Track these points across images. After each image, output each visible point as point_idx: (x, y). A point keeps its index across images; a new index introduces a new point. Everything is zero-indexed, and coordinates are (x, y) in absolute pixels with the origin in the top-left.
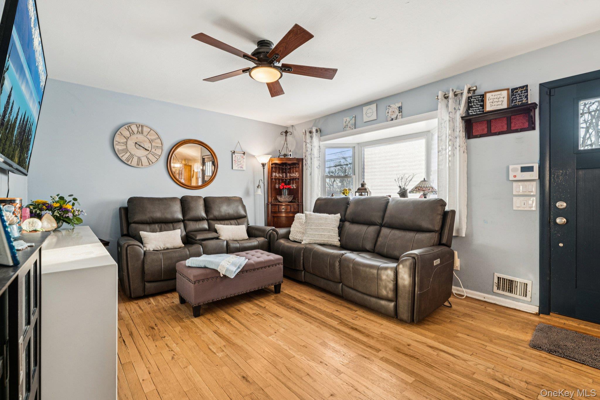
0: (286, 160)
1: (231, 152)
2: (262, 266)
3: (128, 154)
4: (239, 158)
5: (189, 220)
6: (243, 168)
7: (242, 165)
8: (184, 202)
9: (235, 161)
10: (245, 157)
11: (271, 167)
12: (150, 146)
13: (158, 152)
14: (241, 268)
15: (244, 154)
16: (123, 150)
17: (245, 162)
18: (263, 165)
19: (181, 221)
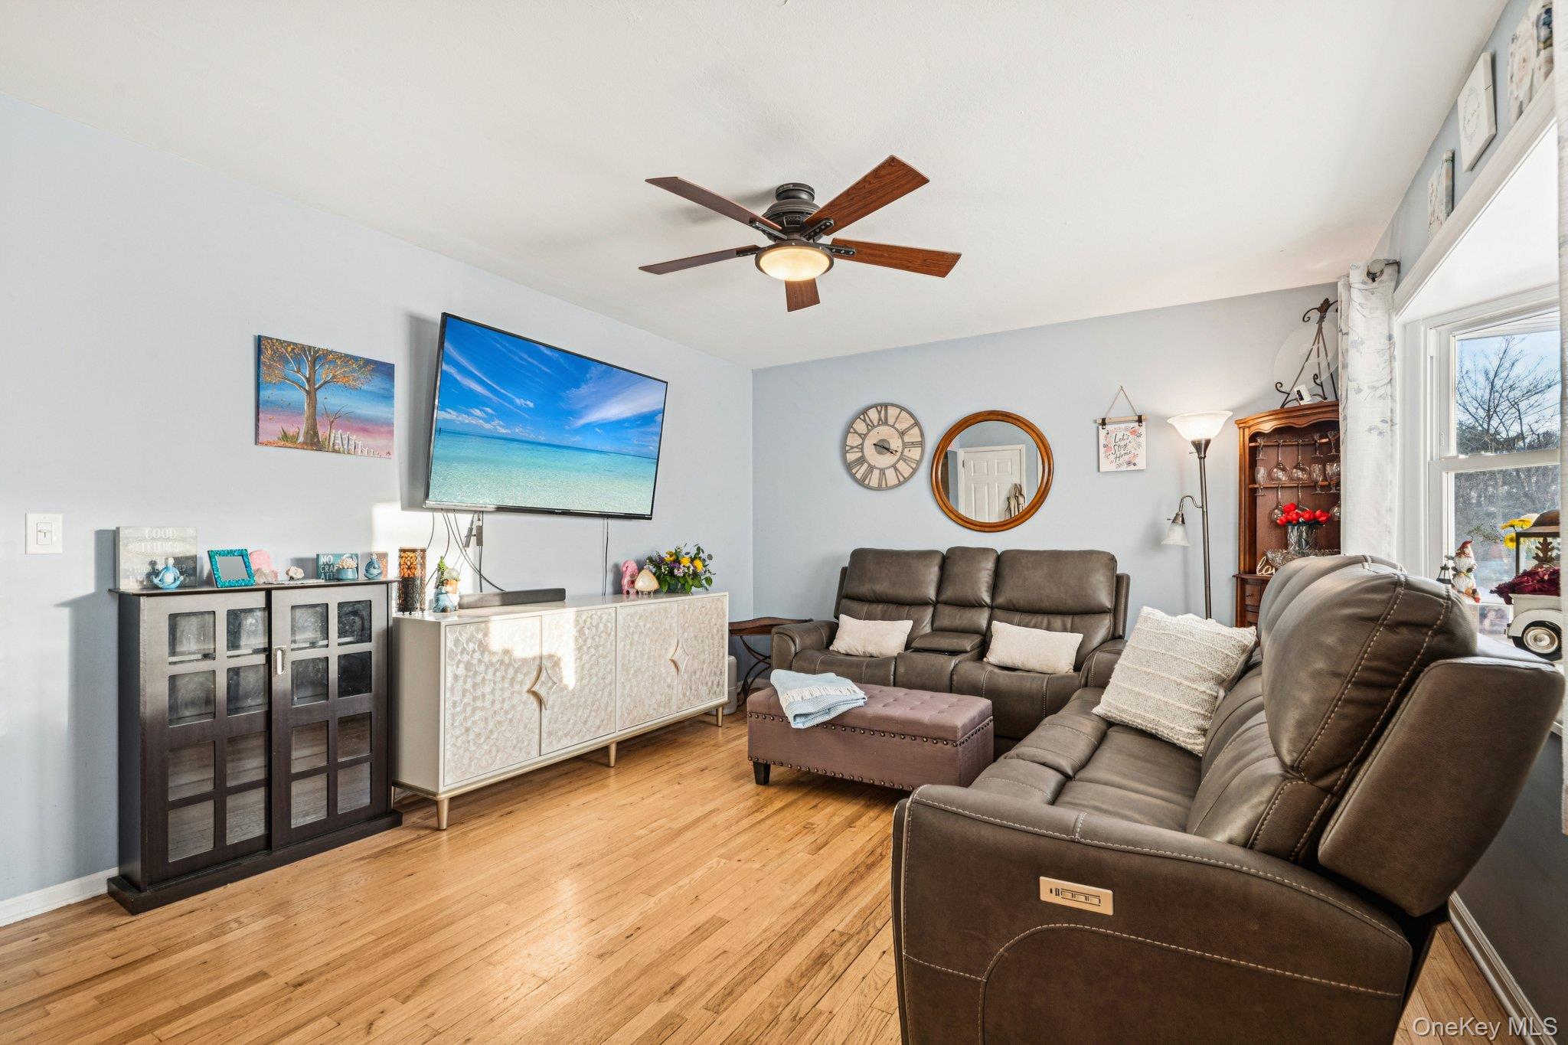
0: (1286, 415)
1: (1095, 422)
2: (891, 728)
3: (865, 466)
4: (1120, 436)
5: (947, 603)
6: (1135, 464)
7: (1131, 455)
8: (949, 562)
9: (1105, 446)
10: (1143, 430)
11: (1250, 448)
12: (901, 445)
13: (915, 453)
14: (833, 714)
15: (1140, 420)
16: (856, 460)
17: (1143, 447)
18: (1201, 447)
19: (931, 604)
